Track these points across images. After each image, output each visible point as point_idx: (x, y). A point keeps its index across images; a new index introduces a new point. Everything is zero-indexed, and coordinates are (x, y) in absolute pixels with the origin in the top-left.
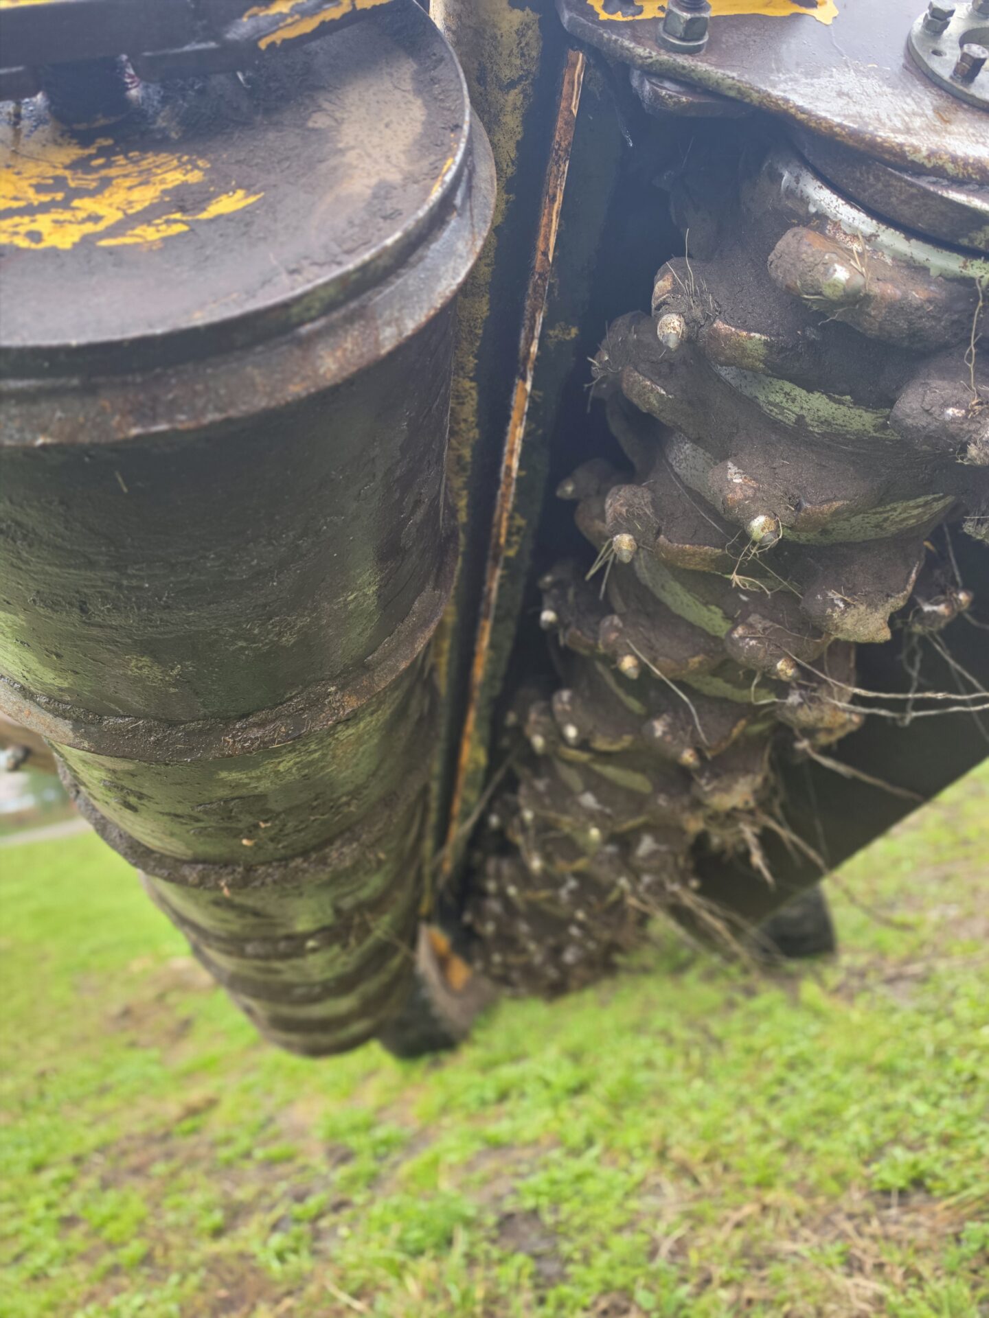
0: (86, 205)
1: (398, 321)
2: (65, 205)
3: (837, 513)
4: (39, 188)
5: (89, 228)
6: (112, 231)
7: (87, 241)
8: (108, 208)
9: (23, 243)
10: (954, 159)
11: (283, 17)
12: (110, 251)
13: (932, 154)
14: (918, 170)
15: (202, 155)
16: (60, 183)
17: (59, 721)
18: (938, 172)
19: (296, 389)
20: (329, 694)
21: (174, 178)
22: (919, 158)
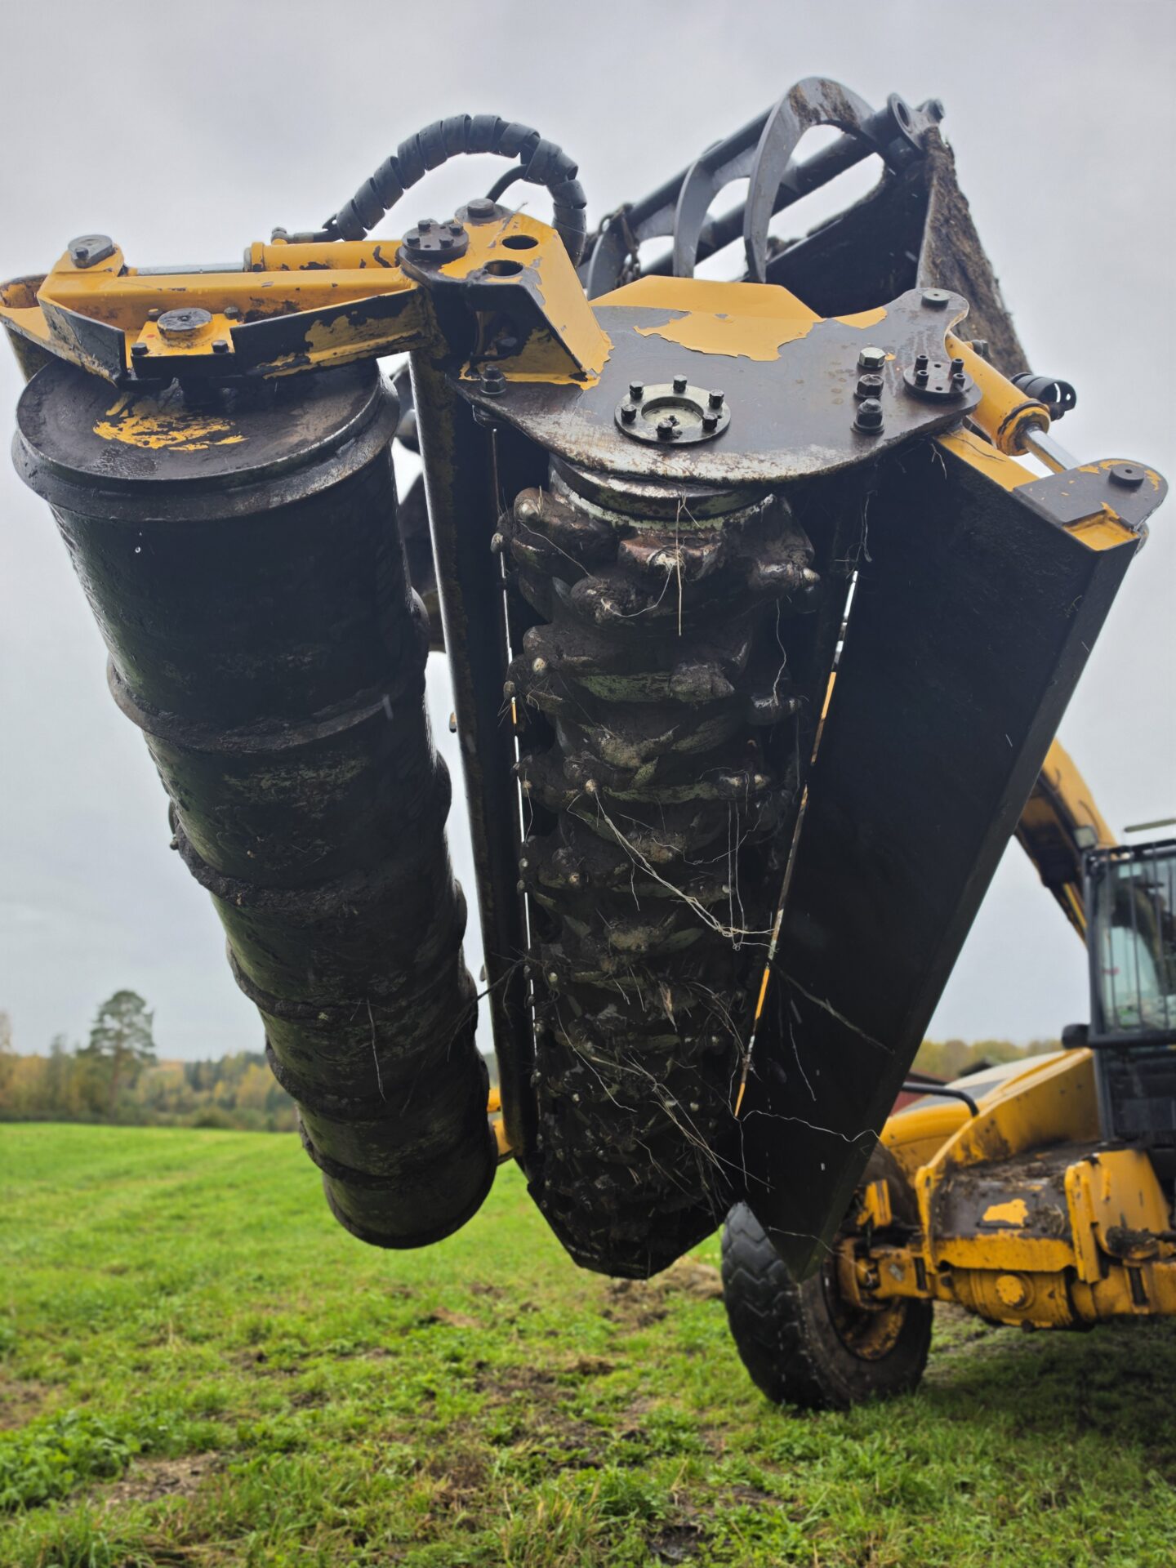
0: (174, 434)
1: (282, 496)
2: (166, 433)
3: (584, 664)
4: (159, 426)
5: (170, 442)
6: (176, 445)
7: (166, 447)
8: (180, 436)
9: (140, 444)
10: (588, 458)
11: (277, 367)
12: (172, 452)
13: (579, 454)
14: (572, 461)
15: (234, 420)
16: (170, 424)
17: (140, 711)
18: (580, 464)
19: (221, 514)
20: (285, 728)
21: (216, 428)
22: (572, 455)
